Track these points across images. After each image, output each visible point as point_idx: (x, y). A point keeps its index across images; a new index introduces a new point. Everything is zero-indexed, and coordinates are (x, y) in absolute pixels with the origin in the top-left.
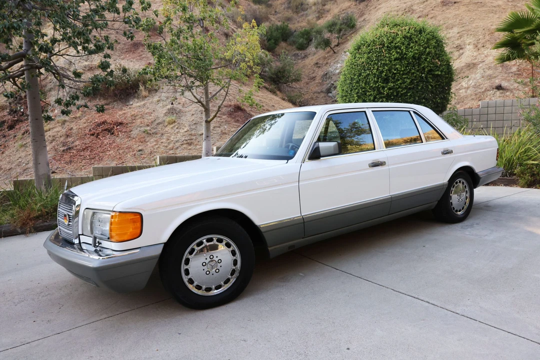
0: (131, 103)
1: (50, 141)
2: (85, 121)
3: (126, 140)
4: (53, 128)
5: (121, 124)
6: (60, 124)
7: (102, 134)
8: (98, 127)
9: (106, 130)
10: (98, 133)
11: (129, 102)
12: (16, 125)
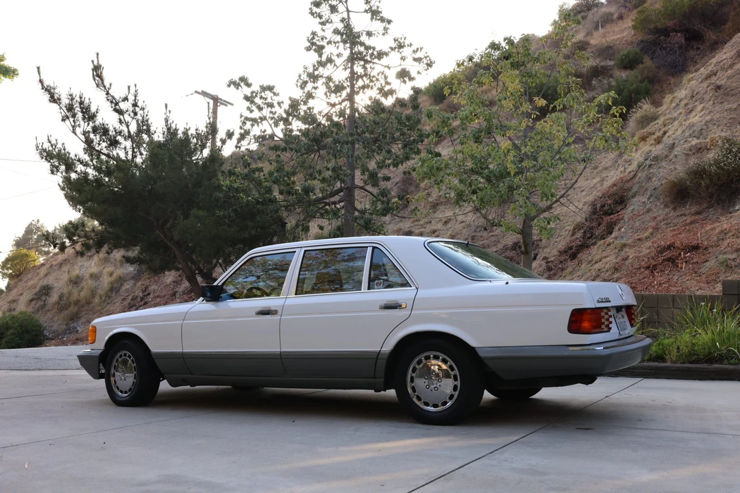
0: (737, 208)
1: (592, 278)
2: (651, 244)
3: (687, 278)
4: (605, 257)
5: (695, 248)
6: (617, 251)
7: (661, 266)
8: (660, 255)
9: (668, 260)
10: (656, 265)
11: (734, 205)
12: (579, 253)
